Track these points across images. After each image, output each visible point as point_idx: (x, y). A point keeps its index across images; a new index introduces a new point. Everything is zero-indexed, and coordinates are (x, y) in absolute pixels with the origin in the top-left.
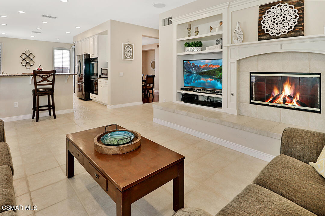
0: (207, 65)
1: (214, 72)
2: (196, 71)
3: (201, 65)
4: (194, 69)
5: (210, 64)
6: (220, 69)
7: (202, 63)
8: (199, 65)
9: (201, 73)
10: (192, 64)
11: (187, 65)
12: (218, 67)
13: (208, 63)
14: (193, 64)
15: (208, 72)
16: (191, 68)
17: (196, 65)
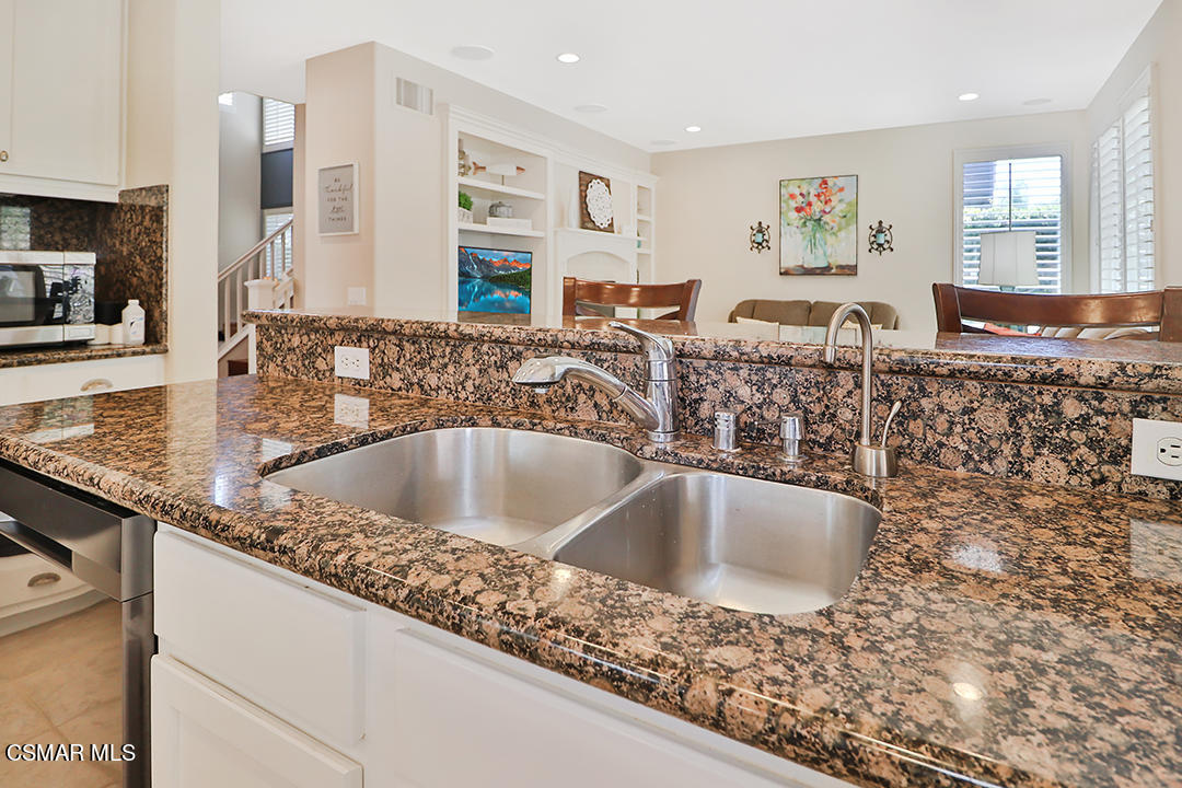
0: (506, 260)
1: (522, 278)
2: (482, 272)
3: (495, 261)
4: (476, 267)
6: (529, 272)
8: (487, 259)
9: (493, 277)
10: (471, 254)
12: (526, 267)
14: (475, 257)
15: (509, 276)
16: (470, 263)
17: (481, 258)
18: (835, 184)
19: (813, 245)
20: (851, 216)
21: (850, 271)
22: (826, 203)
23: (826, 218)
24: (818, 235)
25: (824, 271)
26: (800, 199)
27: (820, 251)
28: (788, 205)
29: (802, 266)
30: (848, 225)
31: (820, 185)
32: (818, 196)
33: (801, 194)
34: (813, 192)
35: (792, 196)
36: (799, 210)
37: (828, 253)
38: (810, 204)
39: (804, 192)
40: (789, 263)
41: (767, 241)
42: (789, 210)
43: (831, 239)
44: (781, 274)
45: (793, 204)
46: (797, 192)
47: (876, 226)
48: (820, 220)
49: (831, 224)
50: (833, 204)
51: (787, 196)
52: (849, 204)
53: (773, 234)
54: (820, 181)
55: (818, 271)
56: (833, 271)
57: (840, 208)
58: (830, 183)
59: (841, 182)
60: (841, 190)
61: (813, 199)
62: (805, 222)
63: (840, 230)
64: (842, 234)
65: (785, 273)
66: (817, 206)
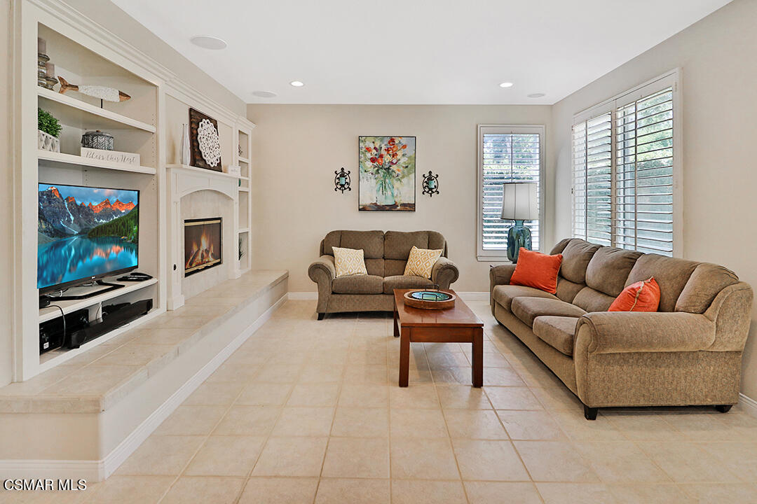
0: (107, 202)
1: (124, 225)
2: (80, 225)
3: (95, 204)
4: (72, 218)
5: (115, 200)
6: (135, 216)
7: (95, 197)
8: (87, 204)
9: (94, 230)
10: (67, 199)
11: (50, 202)
12: (131, 208)
13: (110, 196)
14: (72, 203)
15: (111, 225)
16: (64, 214)
17: (79, 203)
18: (400, 142)
19: (384, 186)
20: (411, 167)
21: (410, 208)
22: (393, 157)
23: (394, 168)
24: (387, 181)
25: (392, 208)
26: (374, 151)
27: (389, 193)
28: (365, 156)
29: (376, 204)
30: (409, 173)
31: (389, 143)
32: (388, 150)
33: (375, 148)
34: (384, 147)
35: (368, 150)
36: (373, 160)
37: (395, 195)
38: (381, 156)
39: (377, 147)
40: (366, 200)
41: (348, 184)
42: (366, 160)
43: (397, 184)
44: (360, 210)
45: (369, 155)
46: (372, 146)
47: (427, 175)
48: (389, 169)
49: (397, 172)
50: (398, 157)
51: (364, 149)
52: (410, 158)
53: (353, 177)
54: (389, 139)
55: (388, 208)
56: (399, 208)
57: (403, 160)
58: (397, 142)
59: (404, 141)
60: (404, 147)
61: (383, 152)
62: (378, 170)
63: (403, 177)
64: (405, 180)
65: (363, 209)
66: (387, 158)
